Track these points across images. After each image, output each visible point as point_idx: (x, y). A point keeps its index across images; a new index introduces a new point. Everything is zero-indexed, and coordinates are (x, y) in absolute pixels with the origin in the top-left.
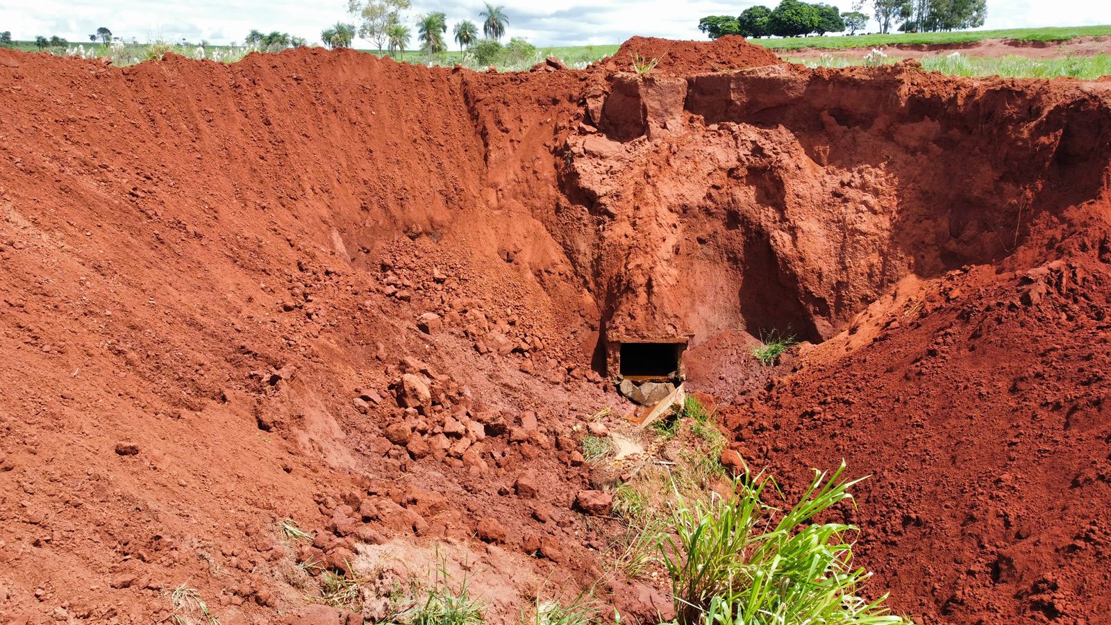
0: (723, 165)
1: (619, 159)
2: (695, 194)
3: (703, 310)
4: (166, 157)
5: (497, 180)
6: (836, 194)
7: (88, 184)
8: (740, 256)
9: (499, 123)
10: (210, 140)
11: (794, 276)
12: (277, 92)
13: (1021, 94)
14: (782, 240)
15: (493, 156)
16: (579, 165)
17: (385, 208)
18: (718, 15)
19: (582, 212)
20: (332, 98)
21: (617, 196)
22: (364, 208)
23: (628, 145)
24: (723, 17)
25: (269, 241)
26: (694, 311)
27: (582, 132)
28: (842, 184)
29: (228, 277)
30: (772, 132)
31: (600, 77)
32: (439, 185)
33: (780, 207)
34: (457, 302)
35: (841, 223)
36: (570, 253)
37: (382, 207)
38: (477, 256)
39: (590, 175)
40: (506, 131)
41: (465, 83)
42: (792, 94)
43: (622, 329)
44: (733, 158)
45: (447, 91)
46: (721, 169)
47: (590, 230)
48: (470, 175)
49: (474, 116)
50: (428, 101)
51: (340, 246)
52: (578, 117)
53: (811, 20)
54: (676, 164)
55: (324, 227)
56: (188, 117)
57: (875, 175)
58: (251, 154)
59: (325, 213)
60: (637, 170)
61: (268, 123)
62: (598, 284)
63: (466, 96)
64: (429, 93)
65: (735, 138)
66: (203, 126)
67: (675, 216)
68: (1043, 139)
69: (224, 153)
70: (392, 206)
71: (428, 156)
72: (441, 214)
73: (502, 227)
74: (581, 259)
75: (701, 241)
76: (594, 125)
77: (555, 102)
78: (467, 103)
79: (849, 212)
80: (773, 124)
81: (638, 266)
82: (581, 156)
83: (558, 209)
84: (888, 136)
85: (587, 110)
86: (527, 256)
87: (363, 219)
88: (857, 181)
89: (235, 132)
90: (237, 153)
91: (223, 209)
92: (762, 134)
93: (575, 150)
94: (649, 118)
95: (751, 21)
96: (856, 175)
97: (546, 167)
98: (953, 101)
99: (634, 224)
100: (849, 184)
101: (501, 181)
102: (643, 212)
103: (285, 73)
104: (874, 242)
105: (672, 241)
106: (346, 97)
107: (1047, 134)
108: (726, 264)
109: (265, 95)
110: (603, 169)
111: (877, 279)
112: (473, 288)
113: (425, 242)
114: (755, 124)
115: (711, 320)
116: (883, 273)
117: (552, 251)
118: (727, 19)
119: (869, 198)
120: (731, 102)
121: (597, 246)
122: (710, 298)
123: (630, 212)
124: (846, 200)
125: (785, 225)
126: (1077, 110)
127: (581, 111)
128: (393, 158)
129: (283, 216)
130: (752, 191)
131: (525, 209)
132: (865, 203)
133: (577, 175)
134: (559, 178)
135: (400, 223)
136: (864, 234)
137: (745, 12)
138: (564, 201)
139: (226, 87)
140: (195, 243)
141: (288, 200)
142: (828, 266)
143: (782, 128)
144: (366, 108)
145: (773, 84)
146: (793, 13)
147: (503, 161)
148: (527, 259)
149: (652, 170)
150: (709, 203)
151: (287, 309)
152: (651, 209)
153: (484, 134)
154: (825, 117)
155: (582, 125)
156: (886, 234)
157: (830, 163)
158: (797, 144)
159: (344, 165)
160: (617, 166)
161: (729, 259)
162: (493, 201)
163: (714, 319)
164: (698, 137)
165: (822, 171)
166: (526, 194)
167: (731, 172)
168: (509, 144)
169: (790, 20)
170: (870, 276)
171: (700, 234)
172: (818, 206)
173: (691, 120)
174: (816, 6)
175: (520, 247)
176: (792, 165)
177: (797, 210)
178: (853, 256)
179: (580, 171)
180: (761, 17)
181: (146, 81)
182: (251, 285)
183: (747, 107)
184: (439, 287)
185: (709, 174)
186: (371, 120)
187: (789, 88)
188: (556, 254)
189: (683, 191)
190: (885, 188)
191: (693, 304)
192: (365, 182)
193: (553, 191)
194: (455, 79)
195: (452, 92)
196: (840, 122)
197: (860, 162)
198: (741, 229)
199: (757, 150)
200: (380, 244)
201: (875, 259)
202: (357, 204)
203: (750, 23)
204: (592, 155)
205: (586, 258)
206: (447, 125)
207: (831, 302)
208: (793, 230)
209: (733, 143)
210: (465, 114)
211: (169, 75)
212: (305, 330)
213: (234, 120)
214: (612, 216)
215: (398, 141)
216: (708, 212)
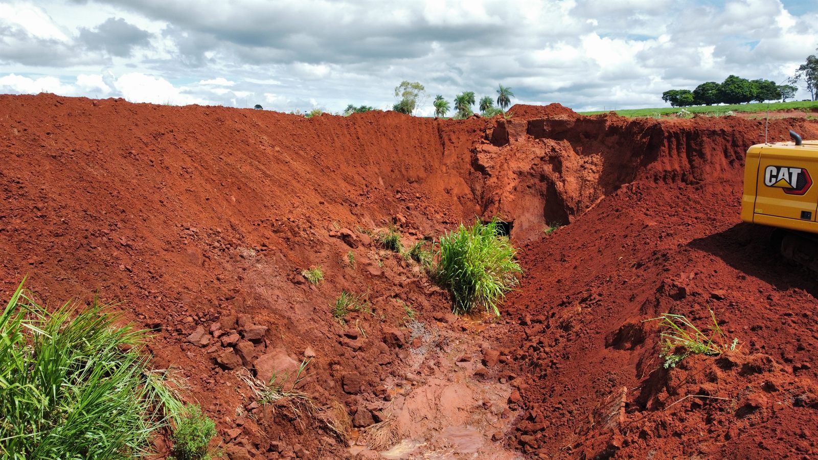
0: (538, 155)
1: (496, 153)
2: (526, 167)
3: (527, 215)
4: (323, 148)
5: (446, 162)
6: (582, 166)
7: (302, 153)
8: (545, 193)
9: (450, 140)
10: (338, 144)
11: (563, 199)
12: (363, 128)
13: (639, 123)
14: (559, 185)
15: (446, 153)
16: (479, 156)
17: (400, 171)
18: (678, 89)
19: (479, 174)
20: (384, 130)
21: (493, 167)
22: (392, 171)
23: (501, 148)
24: (681, 90)
25: (356, 176)
26: (523, 215)
27: (483, 143)
28: (585, 162)
29: (343, 184)
30: (561, 142)
31: (494, 121)
32: (423, 164)
33: (560, 172)
34: (423, 204)
35: (582, 178)
36: (473, 190)
37: (399, 171)
38: (435, 190)
39: (483, 160)
40: (453, 143)
41: (439, 124)
42: (569, 127)
43: (487, 216)
44: (543, 153)
45: (431, 127)
46: (538, 157)
47: (482, 181)
48: (436, 160)
49: (441, 137)
50: (423, 131)
51: (381, 182)
52: (482, 137)
53: (751, 91)
54: (518, 155)
55: (376, 176)
56: (331, 136)
57: (597, 158)
58: (352, 149)
59: (377, 171)
60: (502, 157)
61: (358, 138)
62: (482, 202)
63: (438, 129)
64: (424, 128)
65: (545, 145)
66: (336, 138)
67: (515, 175)
68: (644, 140)
69: (342, 148)
70: (403, 171)
71: (420, 153)
72: (422, 174)
73: (446, 180)
74: (477, 193)
75: (528, 187)
76: (489, 140)
77: (474, 131)
78: (439, 132)
79: (585, 173)
80: (562, 139)
81: (497, 194)
82: (481, 152)
83: (470, 173)
84: (603, 142)
85: (486, 134)
86: (455, 191)
87: (391, 175)
88: (590, 161)
89: (346, 141)
90: (347, 148)
91: (341, 165)
92: (556, 143)
93: (478, 150)
94: (509, 137)
95: (704, 93)
96: (590, 158)
97: (467, 157)
98: (622, 127)
99: (498, 178)
100: (587, 162)
101: (448, 162)
102: (502, 173)
103: (366, 120)
104: (592, 184)
105: (513, 184)
106: (389, 130)
107: (645, 138)
108: (539, 197)
109: (358, 128)
110: (488, 157)
111: (592, 198)
112: (431, 202)
113: (415, 185)
114: (555, 139)
115: (531, 219)
116: (594, 196)
117: (466, 189)
118: (685, 92)
119: (593, 167)
120: (544, 130)
121: (483, 187)
122: (531, 210)
123: (497, 173)
124: (585, 169)
125: (561, 180)
126: (654, 128)
127: (484, 135)
128: (406, 153)
129: (362, 170)
130: (551, 166)
131: (458, 174)
132: (591, 169)
133: (478, 159)
134: (472, 162)
135: (406, 177)
136: (589, 181)
137: (699, 87)
138: (472, 170)
139: (344, 125)
140: (333, 173)
141: (364, 165)
142: (575, 195)
143: (565, 141)
144: (396, 134)
145: (561, 123)
146: (735, 87)
147: (450, 155)
148: (455, 192)
149: (508, 157)
150: (532, 171)
151: (361, 195)
152: (505, 172)
153: (443, 144)
154: (581, 136)
155: (483, 140)
156: (596, 181)
157: (582, 154)
158: (570, 147)
159: (386, 155)
160: (494, 155)
161: (541, 195)
162: (444, 170)
163: (532, 219)
164: (530, 144)
165: (578, 157)
166: (457, 167)
167: (542, 159)
168: (453, 148)
169: (733, 92)
170: (590, 197)
171: (528, 184)
172: (575, 172)
173: (529, 138)
174: (757, 81)
175: (453, 187)
176: (566, 155)
177: (567, 173)
178: (584, 190)
179: (479, 158)
180: (712, 90)
181: (316, 123)
182: (349, 188)
183: (551, 132)
184: (418, 200)
185: (533, 159)
186: (398, 138)
187: (568, 124)
188: (467, 191)
189: (520, 166)
190: (599, 163)
191: (523, 212)
192: (394, 162)
193: (469, 166)
194: (435, 123)
195: (433, 128)
196: (586, 138)
197: (592, 153)
198: (546, 182)
199: (553, 150)
200: (397, 184)
201: (592, 191)
202: (389, 169)
203: (703, 94)
204: (485, 152)
205: (478, 193)
206: (429, 141)
207: (575, 209)
208: (564, 181)
209: (544, 147)
210: (437, 137)
211: (324, 121)
212: (367, 201)
213: (346, 137)
214: (490, 175)
215: (408, 147)
216: (532, 175)
